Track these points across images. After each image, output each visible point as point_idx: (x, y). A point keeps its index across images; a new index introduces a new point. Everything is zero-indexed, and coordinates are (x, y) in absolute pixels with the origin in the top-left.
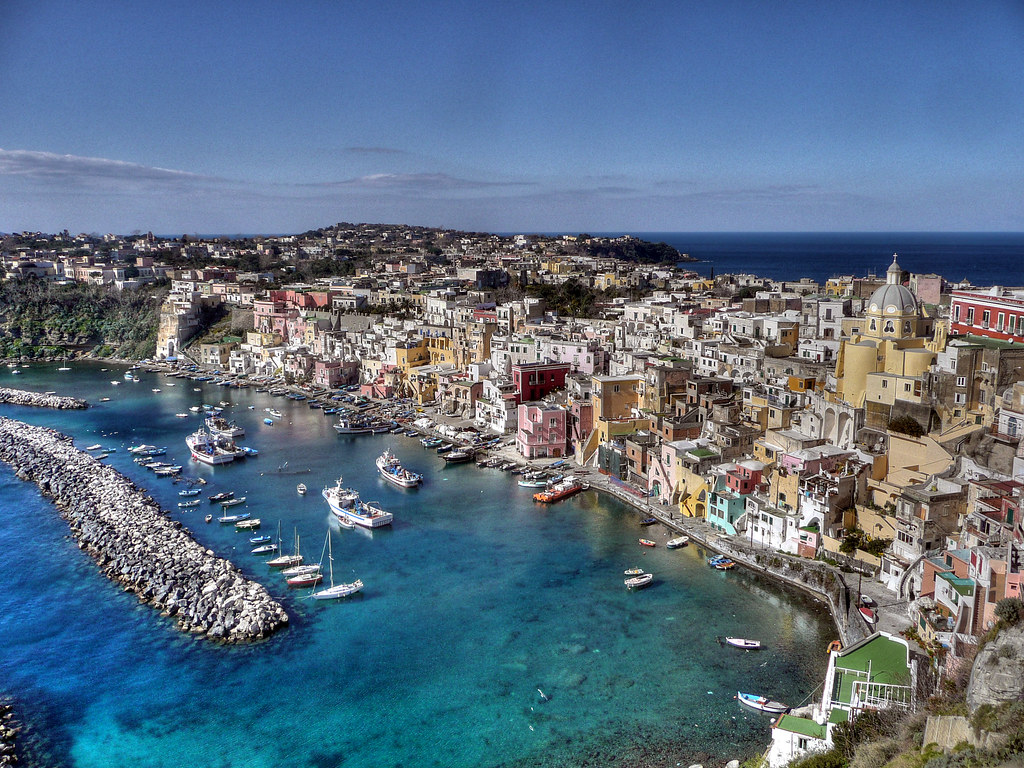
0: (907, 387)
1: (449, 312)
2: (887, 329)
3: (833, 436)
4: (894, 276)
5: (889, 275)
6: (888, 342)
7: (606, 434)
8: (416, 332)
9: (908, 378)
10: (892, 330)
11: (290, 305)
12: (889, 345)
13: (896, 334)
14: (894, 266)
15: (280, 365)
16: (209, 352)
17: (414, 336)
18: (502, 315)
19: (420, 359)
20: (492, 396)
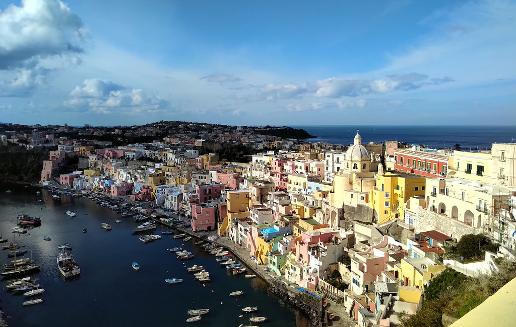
0: (363, 198)
1: (176, 159)
2: (354, 168)
3: (330, 223)
4: (358, 140)
5: (355, 140)
6: (354, 174)
7: (231, 220)
8: (160, 169)
9: (364, 193)
10: (357, 168)
11: (105, 156)
12: (355, 176)
13: (359, 170)
14: (357, 136)
15: (97, 185)
16: (64, 179)
17: (159, 171)
18: (198, 161)
19: (161, 182)
20: (186, 200)
